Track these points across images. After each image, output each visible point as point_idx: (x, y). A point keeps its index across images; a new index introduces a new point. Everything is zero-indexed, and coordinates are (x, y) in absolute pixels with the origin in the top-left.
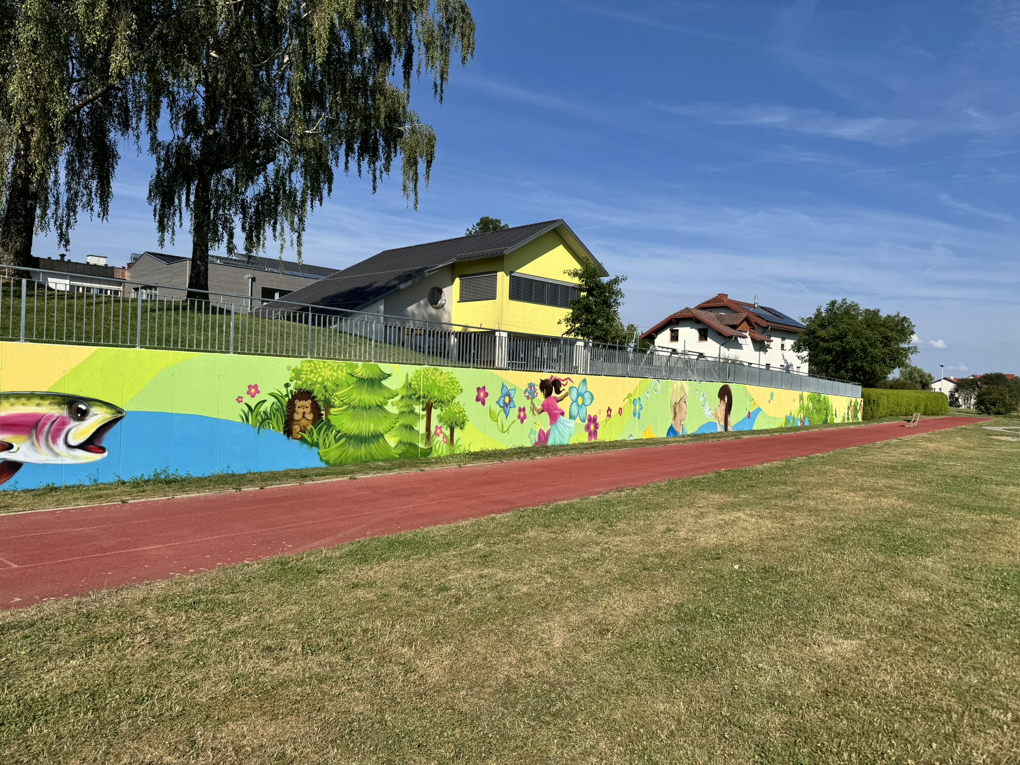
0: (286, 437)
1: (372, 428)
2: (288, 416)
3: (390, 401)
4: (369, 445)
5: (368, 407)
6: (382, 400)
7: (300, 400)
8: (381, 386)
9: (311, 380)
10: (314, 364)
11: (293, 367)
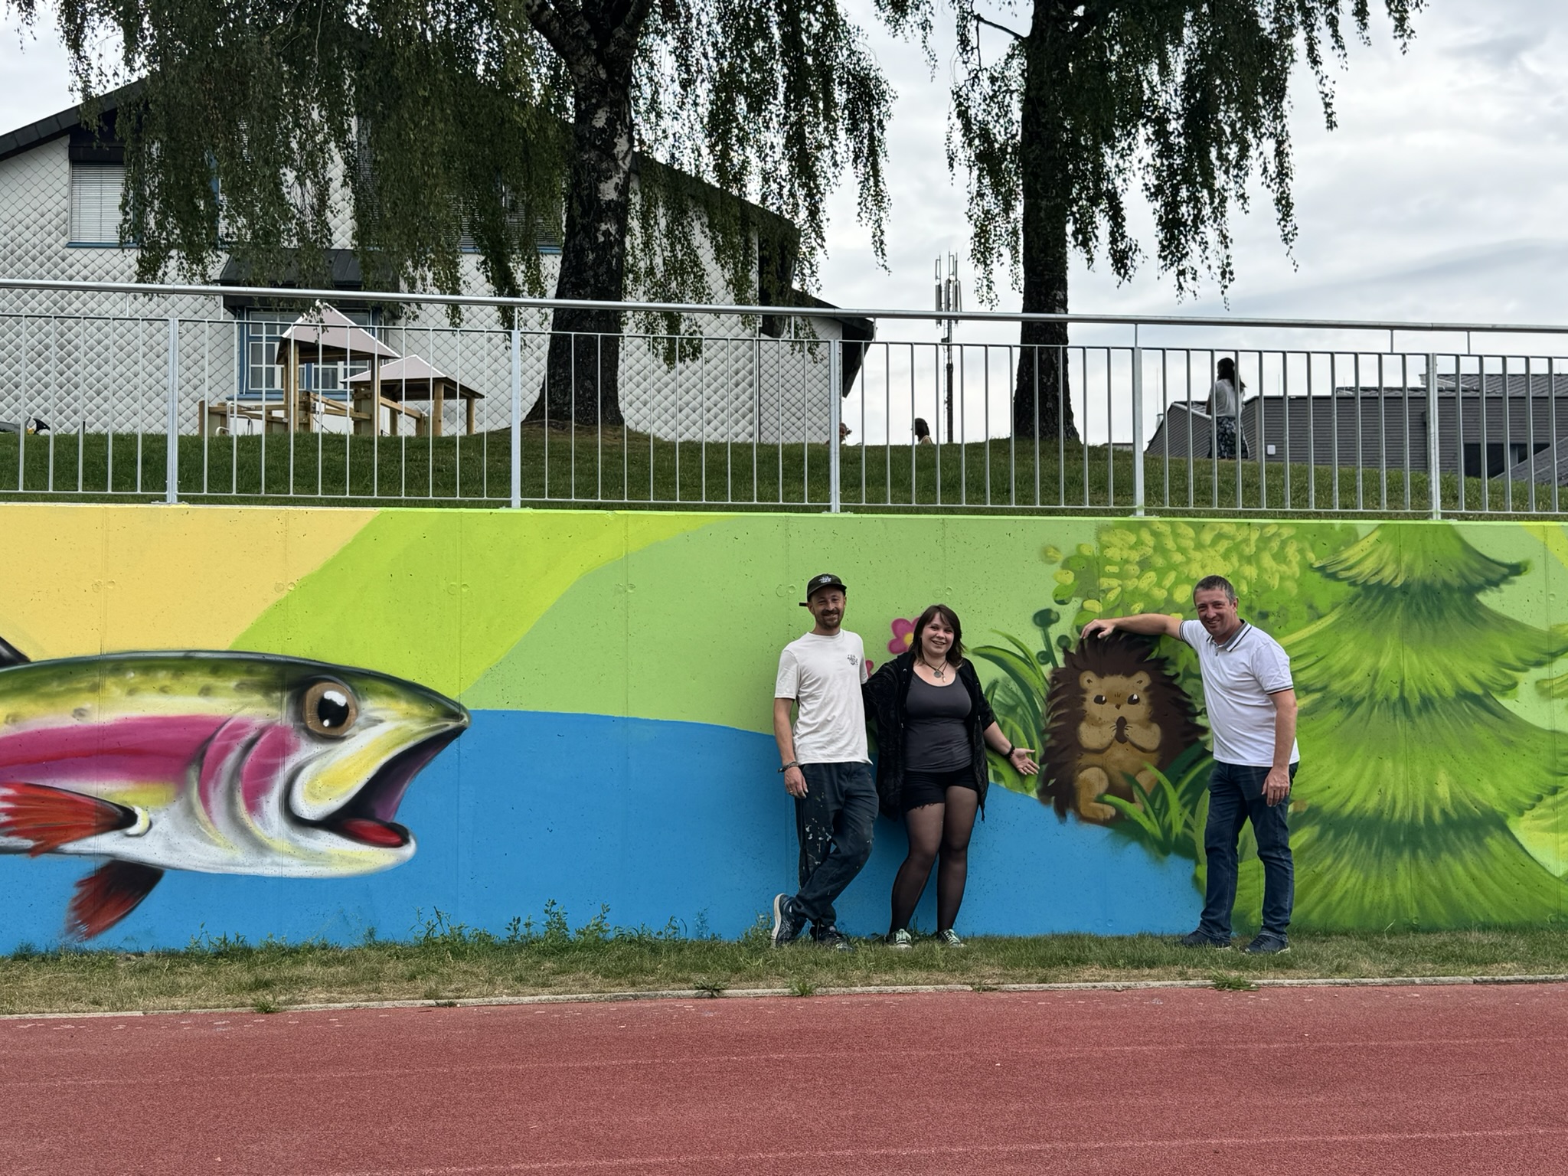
0: (1049, 812)
1: (1443, 791)
2: (1054, 733)
3: (1527, 680)
4: (1433, 859)
5: (1415, 701)
6: (1484, 671)
7: (1101, 675)
8: (1476, 617)
9: (1147, 596)
10: (1156, 534)
11: (1067, 550)
